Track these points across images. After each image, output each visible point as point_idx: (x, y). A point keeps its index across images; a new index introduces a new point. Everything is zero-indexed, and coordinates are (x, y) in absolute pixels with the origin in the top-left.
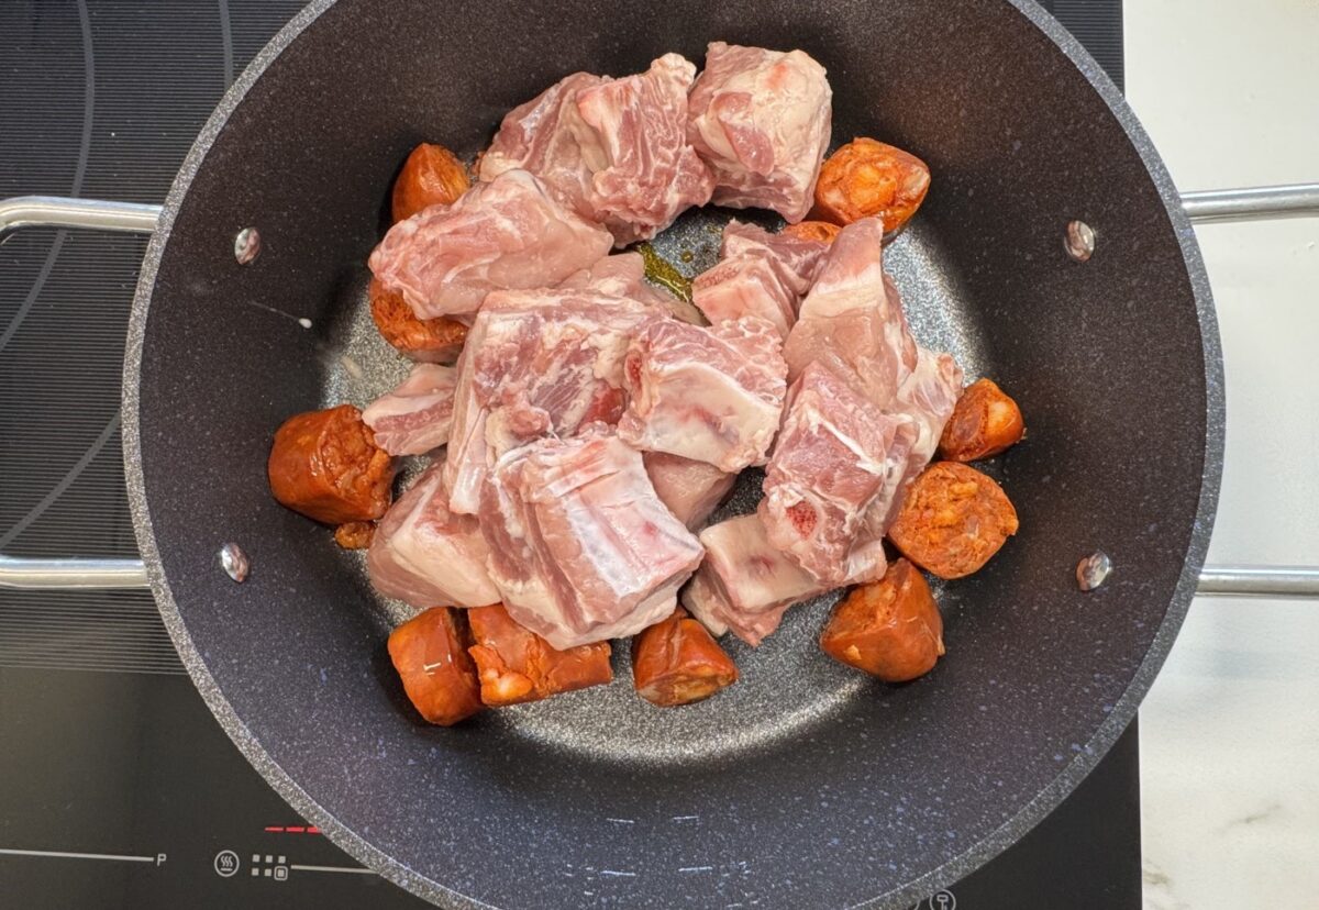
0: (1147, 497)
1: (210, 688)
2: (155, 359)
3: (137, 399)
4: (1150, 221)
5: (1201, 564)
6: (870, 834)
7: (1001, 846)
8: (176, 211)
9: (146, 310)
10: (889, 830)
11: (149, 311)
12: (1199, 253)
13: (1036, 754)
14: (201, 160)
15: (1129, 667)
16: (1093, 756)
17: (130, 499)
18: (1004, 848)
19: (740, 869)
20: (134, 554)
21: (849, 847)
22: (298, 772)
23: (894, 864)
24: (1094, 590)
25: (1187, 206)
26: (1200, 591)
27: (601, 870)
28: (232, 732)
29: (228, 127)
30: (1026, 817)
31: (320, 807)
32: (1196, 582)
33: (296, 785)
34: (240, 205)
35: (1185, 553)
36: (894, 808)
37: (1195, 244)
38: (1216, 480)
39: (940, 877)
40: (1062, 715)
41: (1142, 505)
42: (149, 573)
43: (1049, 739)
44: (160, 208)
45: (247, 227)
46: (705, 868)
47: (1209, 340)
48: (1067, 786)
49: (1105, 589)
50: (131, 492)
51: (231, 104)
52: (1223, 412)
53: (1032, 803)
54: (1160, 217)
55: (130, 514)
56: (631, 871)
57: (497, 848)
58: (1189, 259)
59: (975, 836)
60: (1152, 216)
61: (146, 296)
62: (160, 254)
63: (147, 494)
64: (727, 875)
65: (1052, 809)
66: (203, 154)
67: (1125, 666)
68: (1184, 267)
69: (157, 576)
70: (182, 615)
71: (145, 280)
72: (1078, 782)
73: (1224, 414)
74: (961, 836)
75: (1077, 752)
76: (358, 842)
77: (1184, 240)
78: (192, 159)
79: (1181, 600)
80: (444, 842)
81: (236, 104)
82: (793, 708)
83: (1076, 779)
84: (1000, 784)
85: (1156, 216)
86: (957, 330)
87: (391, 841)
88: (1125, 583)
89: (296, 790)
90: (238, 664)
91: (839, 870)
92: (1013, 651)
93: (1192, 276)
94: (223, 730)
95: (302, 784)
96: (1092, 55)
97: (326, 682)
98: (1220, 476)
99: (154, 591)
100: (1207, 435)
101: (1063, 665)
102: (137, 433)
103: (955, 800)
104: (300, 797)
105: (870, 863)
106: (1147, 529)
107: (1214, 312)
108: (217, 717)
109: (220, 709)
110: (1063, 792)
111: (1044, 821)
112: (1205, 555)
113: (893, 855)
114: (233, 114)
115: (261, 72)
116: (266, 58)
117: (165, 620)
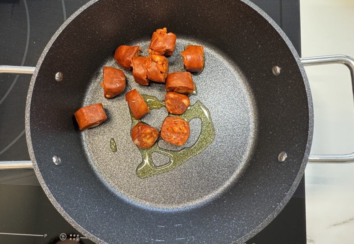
0: (295, 137)
1: (50, 194)
2: (34, 108)
3: (29, 118)
4: (293, 66)
5: (309, 154)
6: (226, 228)
7: (259, 230)
8: (39, 69)
9: (31, 95)
10: (231, 227)
11: (32, 95)
12: (306, 74)
13: (268, 205)
14: (45, 55)
15: (291, 182)
16: (282, 206)
17: (28, 145)
18: (260, 231)
19: (192, 239)
20: (29, 159)
21: (220, 232)
22: (73, 216)
23: (231, 236)
24: (283, 162)
25: (302, 61)
26: (309, 161)
27: (155, 240)
28: (56, 206)
29: (52, 46)
30: (265, 222)
31: (79, 225)
32: (307, 159)
33: (73, 220)
34: (56, 66)
35: (304, 152)
36: (232, 221)
37: (305, 71)
38: (312, 133)
39: (243, 239)
40: (275, 195)
41: (294, 139)
42: (33, 165)
43: (271, 202)
44: (35, 68)
45: (59, 72)
46: (183, 238)
47: (309, 96)
48: (276, 214)
49: (286, 161)
50: (28, 143)
51: (53, 40)
52: (313, 115)
53: (267, 219)
54: (296, 65)
55: (28, 149)
56: (163, 240)
57: (128, 235)
58: (303, 75)
59: (252, 228)
60: (293, 64)
61: (31, 91)
62: (35, 80)
63: (32, 143)
64: (188, 240)
65: (272, 220)
66: (46, 54)
67: (290, 182)
68: (302, 77)
69: (35, 165)
70: (42, 175)
71: (31, 87)
72: (279, 213)
73: (313, 116)
74: (249, 228)
75: (278, 205)
76: (90, 234)
77: (302, 71)
78: (43, 55)
79: (303, 164)
80: (113, 234)
81: (54, 40)
82: (207, 195)
83: (278, 212)
84: (259, 214)
85: (295, 64)
86: (247, 94)
87: (99, 234)
88: (290, 160)
89: (73, 221)
90: (58, 188)
91: (218, 238)
92: (263, 178)
93: (304, 80)
94: (53, 206)
95: (75, 220)
96: (277, 23)
97: (82, 192)
98: (313, 132)
99: (34, 169)
100: (309, 121)
101: (275, 182)
102: (29, 127)
103: (247, 219)
104: (74, 223)
105: (226, 236)
106: (295, 146)
107: (310, 89)
108: (52, 202)
109: (52, 200)
110: (274, 216)
111: (270, 224)
112: (310, 153)
113: (231, 234)
114: (54, 43)
115: (61, 32)
116: (62, 28)
117: (37, 177)
